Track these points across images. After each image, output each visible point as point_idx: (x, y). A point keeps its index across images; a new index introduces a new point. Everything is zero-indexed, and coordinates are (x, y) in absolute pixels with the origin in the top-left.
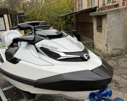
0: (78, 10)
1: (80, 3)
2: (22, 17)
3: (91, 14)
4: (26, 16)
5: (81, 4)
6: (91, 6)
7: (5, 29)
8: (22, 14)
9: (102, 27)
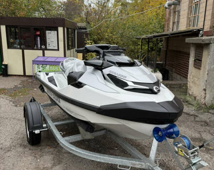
0: (170, 31)
1: (176, 20)
2: (83, 33)
3: (188, 40)
4: (88, 32)
5: (178, 22)
6: (193, 26)
7: (57, 49)
8: (83, 29)
9: (201, 61)
